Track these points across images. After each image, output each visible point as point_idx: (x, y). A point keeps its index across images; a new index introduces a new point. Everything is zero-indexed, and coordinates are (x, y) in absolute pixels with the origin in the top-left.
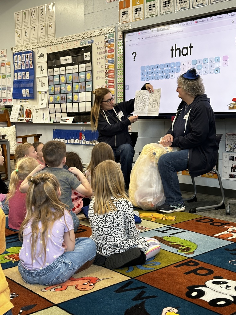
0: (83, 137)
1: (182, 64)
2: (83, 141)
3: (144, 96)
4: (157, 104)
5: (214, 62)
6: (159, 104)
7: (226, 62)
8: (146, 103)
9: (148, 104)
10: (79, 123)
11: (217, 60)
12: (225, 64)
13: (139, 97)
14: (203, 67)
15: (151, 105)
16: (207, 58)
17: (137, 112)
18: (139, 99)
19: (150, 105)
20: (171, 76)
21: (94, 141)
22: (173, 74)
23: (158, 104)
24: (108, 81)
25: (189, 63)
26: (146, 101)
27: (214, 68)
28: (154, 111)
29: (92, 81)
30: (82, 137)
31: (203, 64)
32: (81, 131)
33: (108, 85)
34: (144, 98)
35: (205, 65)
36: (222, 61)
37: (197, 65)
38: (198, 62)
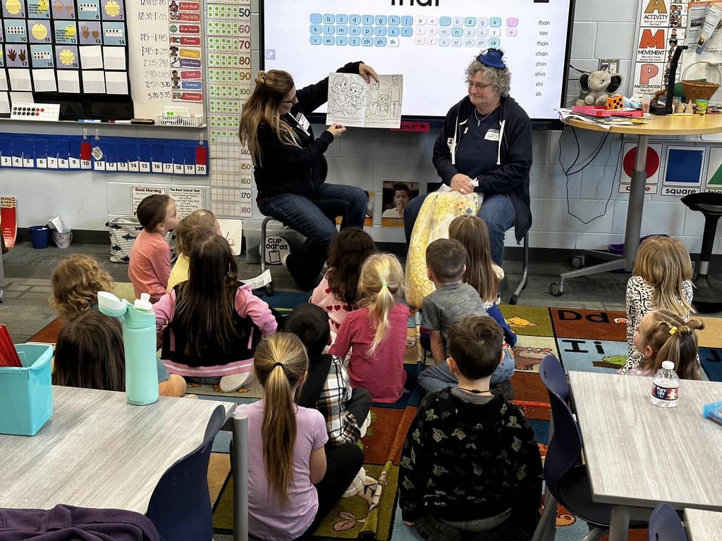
0: (97, 153)
1: (416, 21)
2: (95, 163)
3: (354, 85)
4: (392, 106)
5: (489, 27)
6: (400, 105)
7: (512, 29)
8: (359, 101)
9: (365, 103)
10: (86, 121)
11: (495, 22)
12: (511, 33)
13: (339, 87)
14: (465, 32)
15: (376, 105)
16: (473, 18)
17: (335, 117)
18: (340, 91)
19: (371, 107)
20: (389, 42)
21: (134, 163)
22: (394, 39)
23: (397, 106)
24: (178, 26)
25: (432, 21)
26: (361, 97)
27: (488, 38)
28: (386, 118)
29: (125, 21)
30: (93, 154)
31: (464, 27)
32: (85, 138)
33: (180, 37)
34: (354, 90)
35: (470, 29)
36: (504, 27)
37: (451, 27)
38: (453, 22)
